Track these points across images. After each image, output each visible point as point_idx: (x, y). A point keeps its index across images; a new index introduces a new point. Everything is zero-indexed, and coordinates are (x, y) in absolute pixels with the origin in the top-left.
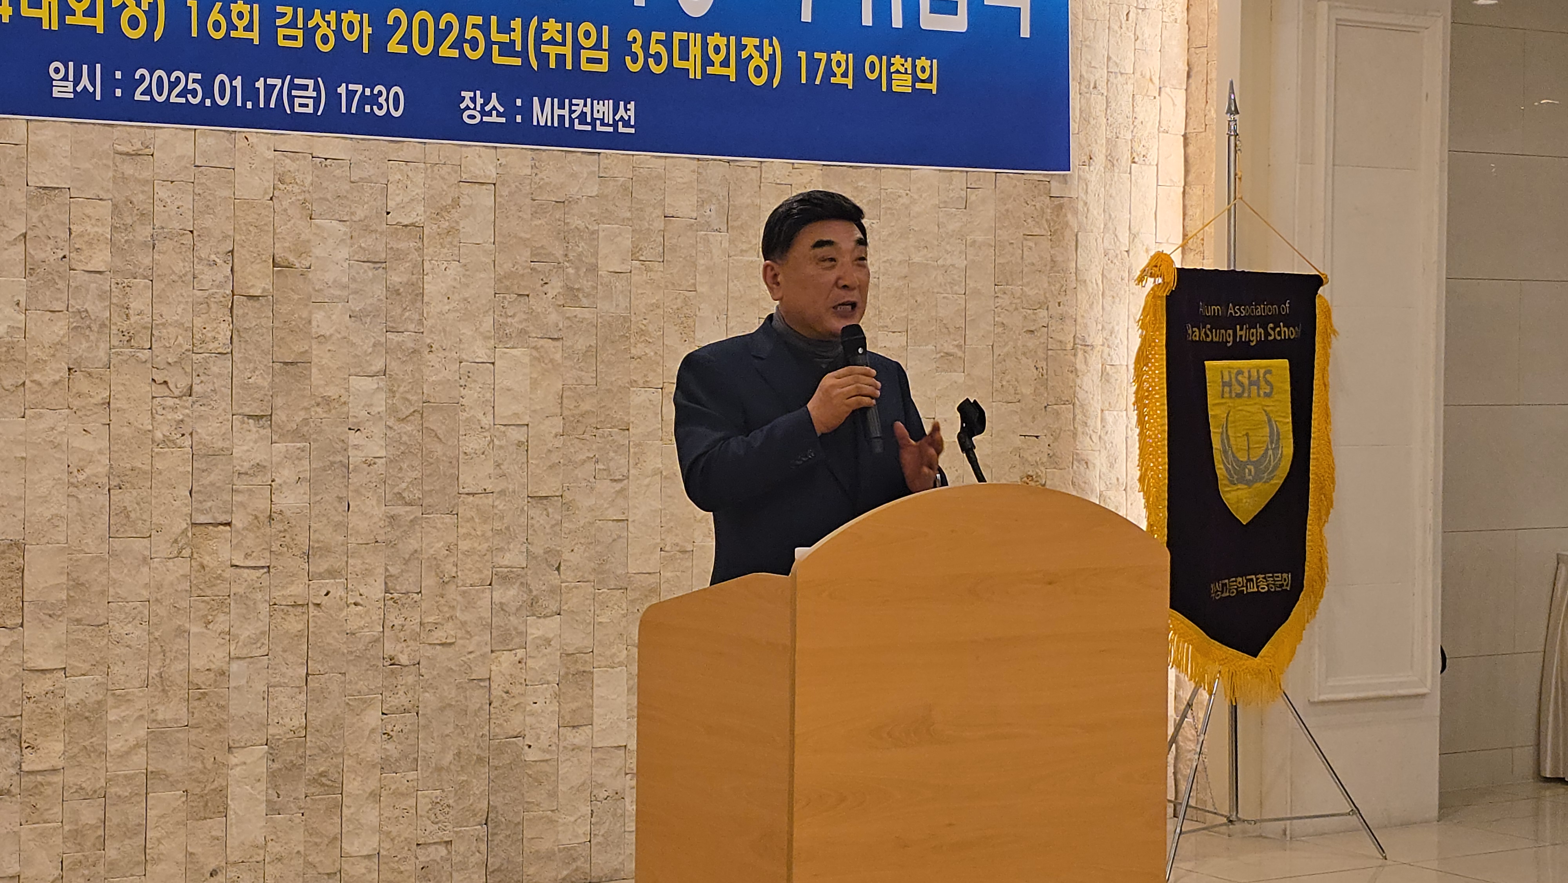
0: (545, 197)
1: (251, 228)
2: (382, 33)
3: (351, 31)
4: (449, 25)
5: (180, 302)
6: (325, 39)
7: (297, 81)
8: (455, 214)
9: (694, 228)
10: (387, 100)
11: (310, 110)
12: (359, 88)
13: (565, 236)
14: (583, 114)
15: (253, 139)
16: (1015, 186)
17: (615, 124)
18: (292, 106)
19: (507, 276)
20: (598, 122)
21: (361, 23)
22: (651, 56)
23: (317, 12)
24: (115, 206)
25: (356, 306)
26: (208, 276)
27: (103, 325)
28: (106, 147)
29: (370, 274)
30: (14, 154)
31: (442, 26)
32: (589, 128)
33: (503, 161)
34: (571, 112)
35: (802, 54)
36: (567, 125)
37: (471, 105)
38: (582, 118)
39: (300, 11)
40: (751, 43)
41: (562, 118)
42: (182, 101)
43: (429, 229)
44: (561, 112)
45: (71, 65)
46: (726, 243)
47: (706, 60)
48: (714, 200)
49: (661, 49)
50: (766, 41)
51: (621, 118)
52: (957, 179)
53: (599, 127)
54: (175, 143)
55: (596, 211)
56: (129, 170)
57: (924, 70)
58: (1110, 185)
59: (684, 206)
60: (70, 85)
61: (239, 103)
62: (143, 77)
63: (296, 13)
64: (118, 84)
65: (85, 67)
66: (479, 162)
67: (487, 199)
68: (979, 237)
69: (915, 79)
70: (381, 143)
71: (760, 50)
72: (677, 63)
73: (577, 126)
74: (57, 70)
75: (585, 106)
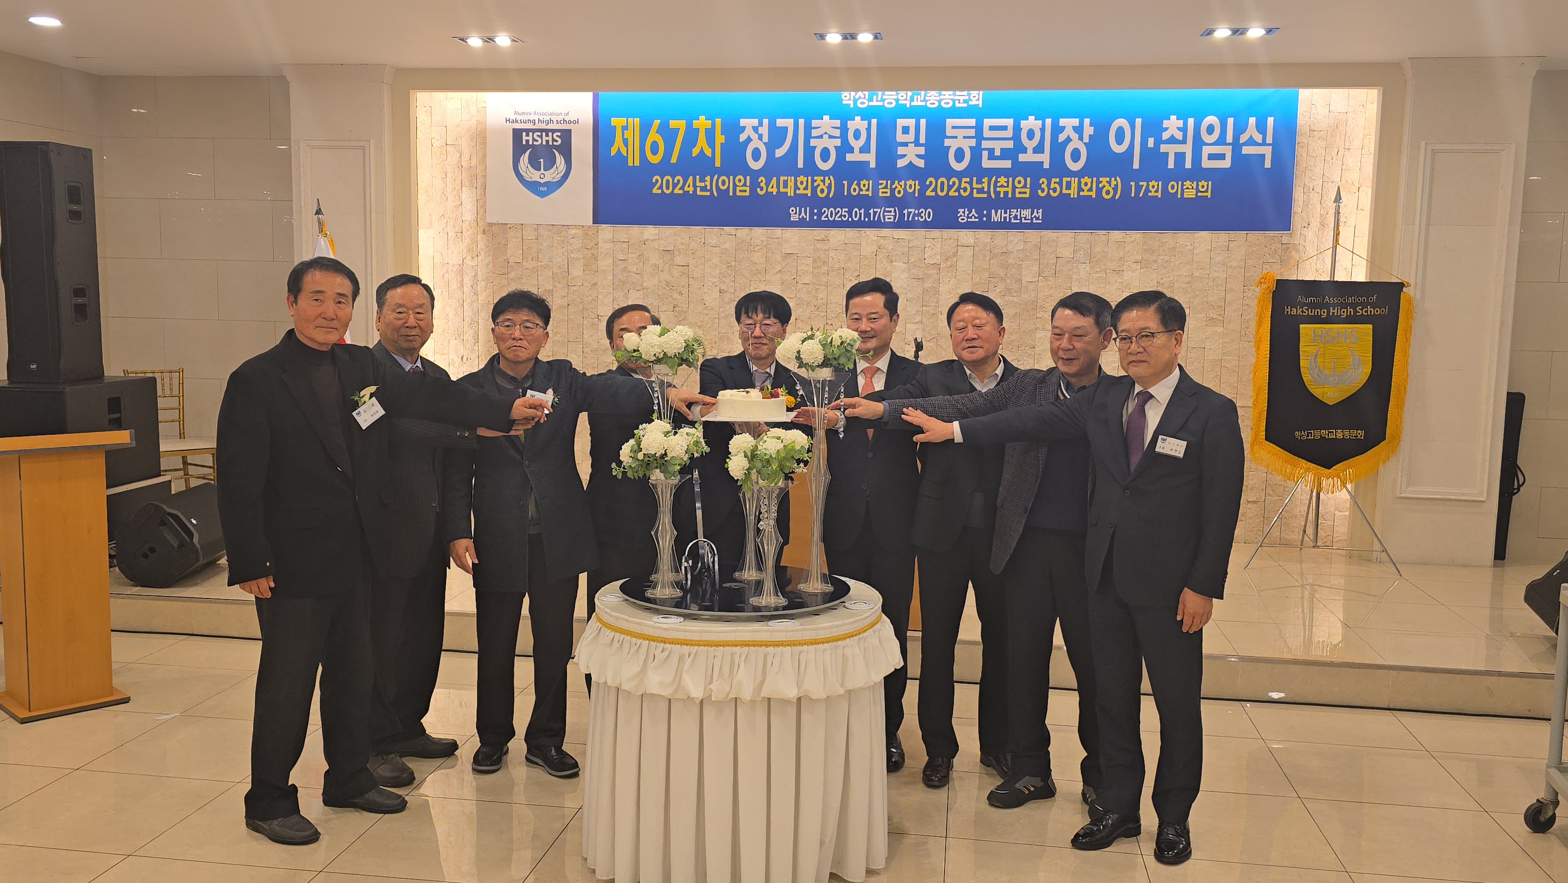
0: (997, 251)
1: (867, 267)
2: (924, 188)
3: (910, 188)
4: (954, 183)
6: (899, 192)
7: (887, 209)
8: (954, 259)
9: (1072, 262)
10: (925, 215)
11: (892, 220)
12: (913, 210)
14: (1016, 216)
15: (868, 233)
16: (1258, 239)
17: (1032, 219)
18: (884, 219)
20: (1023, 219)
21: (915, 184)
22: (1051, 189)
23: (896, 182)
24: (814, 259)
25: (909, 296)
27: (808, 303)
28: (811, 238)
29: (916, 283)
30: (777, 242)
31: (951, 183)
32: (1019, 222)
33: (977, 237)
34: (1010, 215)
35: (1133, 184)
36: (1008, 220)
37: (963, 215)
38: (1016, 217)
39: (889, 182)
40: (1105, 180)
41: (1005, 218)
42: (840, 219)
43: (943, 265)
44: (1005, 215)
45: (798, 208)
46: (1088, 269)
47: (1080, 189)
48: (1082, 250)
49: (1057, 186)
50: (1113, 179)
51: (1035, 216)
52: (1223, 237)
53: (1023, 221)
54: (837, 236)
55: (1021, 256)
56: (819, 246)
57: (1203, 187)
58: (1322, 237)
59: (1066, 253)
60: (797, 216)
61: (862, 219)
62: (825, 211)
63: (887, 183)
64: (815, 214)
65: (803, 209)
66: (965, 237)
67: (969, 252)
68: (1234, 264)
69: (1198, 191)
70: (922, 232)
71: (1109, 183)
72: (1064, 191)
73: (1013, 221)
74: (793, 211)
75: (1017, 212)
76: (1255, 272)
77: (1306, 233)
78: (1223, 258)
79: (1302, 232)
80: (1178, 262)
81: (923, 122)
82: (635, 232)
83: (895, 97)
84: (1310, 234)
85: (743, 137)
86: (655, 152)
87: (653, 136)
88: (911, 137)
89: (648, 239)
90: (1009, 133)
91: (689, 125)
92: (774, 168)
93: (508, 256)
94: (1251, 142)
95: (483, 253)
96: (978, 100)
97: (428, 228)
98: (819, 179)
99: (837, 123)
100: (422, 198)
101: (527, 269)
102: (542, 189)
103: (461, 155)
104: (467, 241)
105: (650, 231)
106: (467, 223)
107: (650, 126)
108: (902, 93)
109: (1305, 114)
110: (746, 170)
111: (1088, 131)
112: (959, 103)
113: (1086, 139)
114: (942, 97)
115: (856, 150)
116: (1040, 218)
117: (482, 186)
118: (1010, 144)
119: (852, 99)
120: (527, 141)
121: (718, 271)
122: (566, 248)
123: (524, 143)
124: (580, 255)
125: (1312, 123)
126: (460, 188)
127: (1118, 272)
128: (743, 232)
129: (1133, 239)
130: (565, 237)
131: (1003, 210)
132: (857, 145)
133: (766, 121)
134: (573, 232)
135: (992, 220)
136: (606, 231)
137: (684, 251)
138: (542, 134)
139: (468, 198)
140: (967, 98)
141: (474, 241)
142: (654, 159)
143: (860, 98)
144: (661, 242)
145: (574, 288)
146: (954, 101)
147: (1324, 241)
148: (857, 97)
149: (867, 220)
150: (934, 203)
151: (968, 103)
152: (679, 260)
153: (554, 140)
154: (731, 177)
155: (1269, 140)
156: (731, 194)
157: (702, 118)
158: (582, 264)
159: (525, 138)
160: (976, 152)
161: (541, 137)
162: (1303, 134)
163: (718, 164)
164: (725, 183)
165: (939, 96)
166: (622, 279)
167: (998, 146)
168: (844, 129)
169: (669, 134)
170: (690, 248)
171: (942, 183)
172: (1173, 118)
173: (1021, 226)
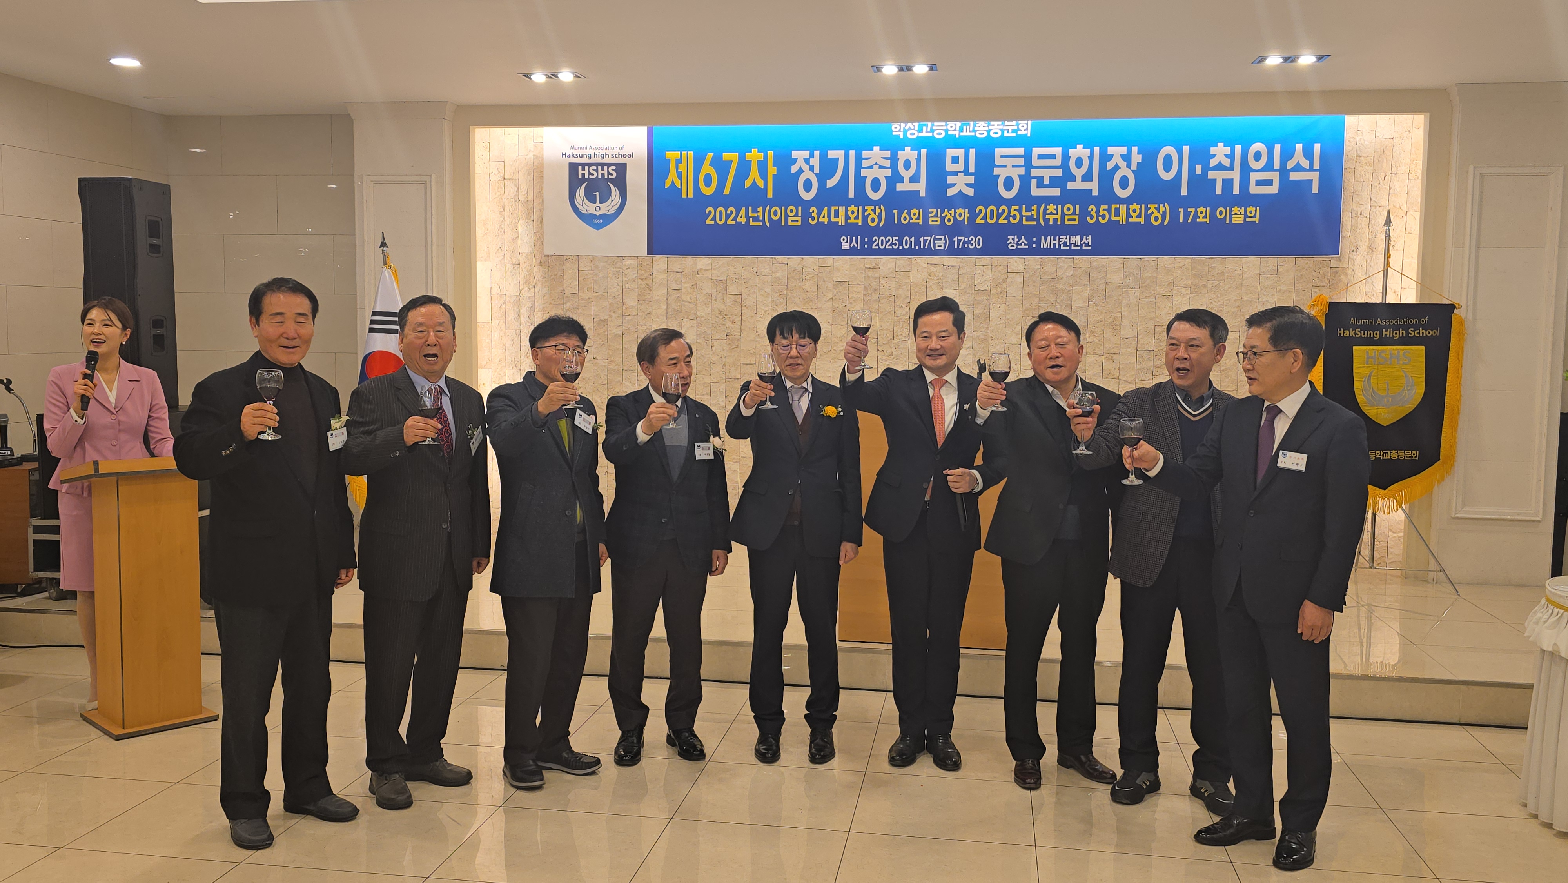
0: (1046, 277)
2: (973, 216)
3: (960, 216)
4: (1003, 211)
5: (888, 322)
6: (949, 220)
7: (937, 237)
8: (1005, 285)
9: (1121, 287)
10: (975, 242)
11: (942, 248)
12: (963, 238)
13: (1055, 292)
14: (1066, 242)
15: (918, 260)
16: (1307, 263)
17: (1081, 245)
18: (934, 247)
19: (1027, 310)
20: (1072, 245)
21: (965, 213)
22: (1100, 216)
23: (946, 210)
24: (865, 287)
26: (899, 312)
28: (862, 266)
30: (828, 270)
31: (1000, 211)
32: (1068, 248)
33: (1027, 263)
34: (1059, 241)
35: (1181, 210)
36: (1057, 247)
37: (1012, 242)
38: (1065, 244)
39: (939, 210)
40: (1152, 207)
41: (1055, 244)
42: (891, 247)
43: (993, 292)
44: (1055, 242)
45: (849, 237)
46: (1137, 294)
47: (1129, 216)
48: (1132, 275)
49: (1106, 213)
50: (1161, 206)
51: (1084, 243)
52: (1271, 261)
53: (1073, 247)
54: (888, 263)
55: (1071, 282)
56: (870, 274)
57: (1251, 212)
58: (1371, 261)
59: (1116, 278)
60: (848, 244)
61: (913, 247)
62: (876, 240)
63: (937, 212)
64: (866, 243)
65: (854, 238)
66: (1016, 264)
67: (1019, 279)
68: (1283, 288)
69: (1246, 216)
70: (972, 259)
71: (1158, 209)
72: (1113, 218)
73: (1062, 247)
74: (844, 240)
75: (1066, 238)
76: (1304, 296)
77: (1355, 257)
78: (1272, 282)
79: (1351, 256)
80: (1226, 287)
81: (972, 151)
82: (688, 261)
83: (945, 128)
84: (1359, 258)
85: (794, 169)
86: (708, 183)
87: (707, 168)
88: (960, 167)
89: (701, 269)
90: (1058, 162)
91: (742, 158)
92: (826, 198)
93: (564, 287)
94: (1298, 168)
95: (539, 284)
96: (1027, 129)
97: (486, 260)
98: (869, 208)
99: (888, 154)
100: (480, 231)
101: (582, 300)
102: (597, 221)
103: (518, 189)
104: (524, 273)
105: (703, 261)
106: (524, 255)
107: (704, 158)
108: (951, 124)
109: (1352, 140)
110: (799, 201)
111: (1136, 158)
112: (1008, 132)
113: (1134, 167)
114: (991, 127)
115: (907, 180)
116: (1090, 244)
117: (538, 219)
118: (1059, 173)
119: (902, 130)
120: (583, 175)
121: (770, 299)
122: (620, 278)
123: (580, 176)
124: (634, 286)
125: (1358, 148)
126: (517, 221)
127: (1168, 297)
128: (795, 261)
129: (1181, 265)
130: (620, 268)
131: (1052, 237)
132: (907, 174)
133: (817, 153)
134: (628, 262)
135: (1042, 247)
136: (661, 261)
137: (737, 280)
138: (597, 168)
139: (525, 230)
140: (1015, 127)
141: (532, 274)
142: (708, 191)
143: (910, 129)
144: (714, 271)
145: (629, 318)
146: (1003, 131)
147: (1372, 264)
148: (907, 128)
149: (917, 247)
150: (983, 230)
151: (1017, 133)
152: (732, 289)
153: (609, 174)
154: (783, 208)
155: (1316, 166)
156: (783, 224)
157: (754, 150)
158: (637, 294)
159: (580, 172)
160: (1025, 180)
161: (597, 170)
162: (1351, 159)
163: (770, 195)
164: (777, 213)
165: (988, 126)
166: (676, 308)
167: (1046, 175)
168: (894, 159)
169: (722, 167)
170: (743, 277)
171: (992, 211)
172: (1221, 145)
173: (1070, 253)
